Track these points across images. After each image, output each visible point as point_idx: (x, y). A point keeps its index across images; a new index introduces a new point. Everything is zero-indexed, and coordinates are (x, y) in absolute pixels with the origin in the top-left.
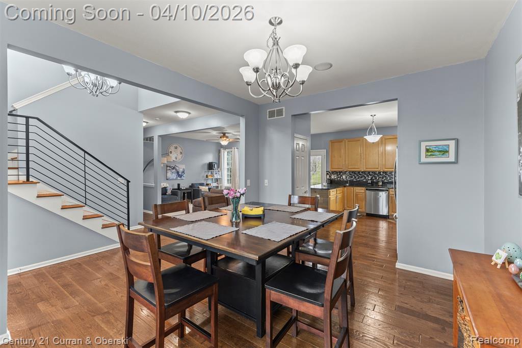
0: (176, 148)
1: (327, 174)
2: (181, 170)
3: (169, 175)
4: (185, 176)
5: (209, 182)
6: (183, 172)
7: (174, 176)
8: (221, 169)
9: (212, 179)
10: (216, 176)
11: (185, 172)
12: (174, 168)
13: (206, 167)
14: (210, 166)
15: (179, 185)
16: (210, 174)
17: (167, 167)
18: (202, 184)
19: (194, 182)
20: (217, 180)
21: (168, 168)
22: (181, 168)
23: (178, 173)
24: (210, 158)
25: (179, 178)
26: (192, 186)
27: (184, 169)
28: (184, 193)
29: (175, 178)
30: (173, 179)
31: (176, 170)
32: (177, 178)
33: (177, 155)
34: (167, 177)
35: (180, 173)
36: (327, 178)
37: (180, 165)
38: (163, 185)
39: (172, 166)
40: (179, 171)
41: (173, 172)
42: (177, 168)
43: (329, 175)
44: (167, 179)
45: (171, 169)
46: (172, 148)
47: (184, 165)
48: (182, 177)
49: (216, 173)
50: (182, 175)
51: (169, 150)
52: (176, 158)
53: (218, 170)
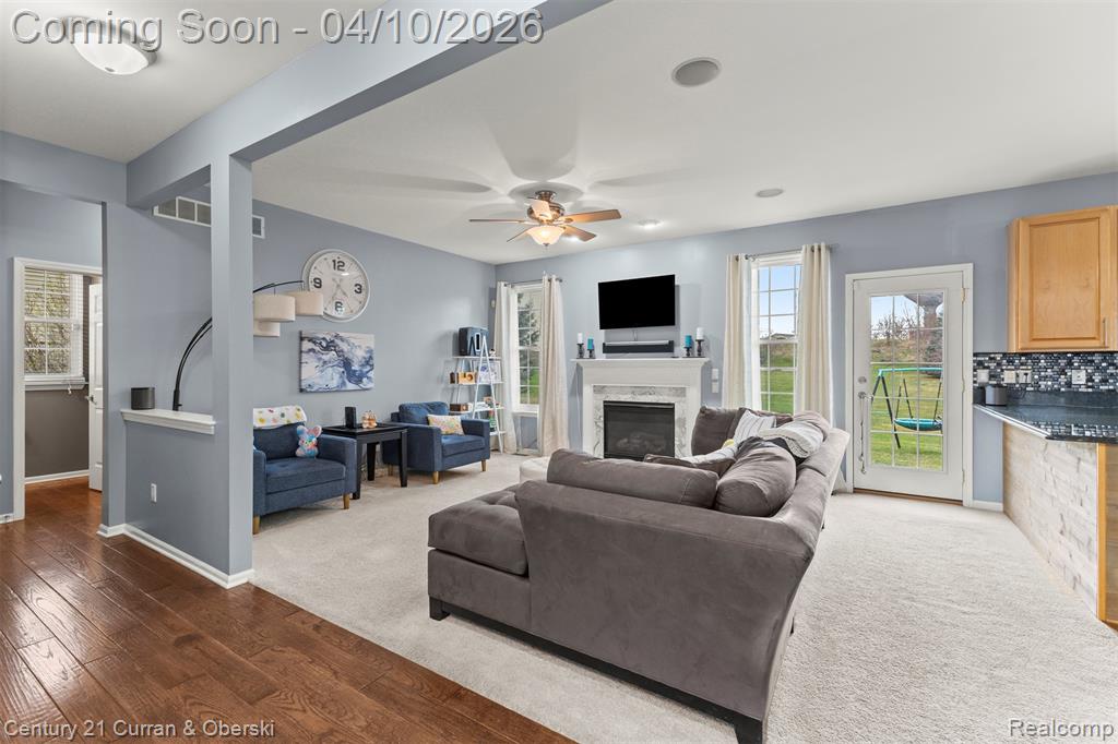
0: (339, 265)
1: (979, 365)
2: (360, 354)
3: (311, 372)
4: (374, 378)
5: (460, 398)
6: (368, 362)
7: (333, 377)
8: (499, 354)
9: (470, 388)
10: (484, 378)
11: (375, 361)
12: (330, 346)
13: (450, 345)
14: (463, 343)
15: (350, 412)
16: (461, 369)
17: (302, 339)
18: (436, 408)
19: (407, 401)
20: (487, 390)
21: (307, 345)
22: (358, 346)
23: (347, 364)
24: (461, 314)
25: (350, 386)
26: (402, 414)
27: (370, 351)
28: (371, 447)
29: (334, 384)
30: (328, 391)
31: (340, 353)
32: (344, 383)
33: (344, 294)
34: (300, 380)
35: (355, 367)
36: (975, 382)
37: (353, 335)
38: (283, 415)
39: (324, 339)
40: (350, 356)
41: (325, 362)
42: (344, 346)
43: (988, 367)
44: (301, 390)
45: (317, 348)
46: (322, 268)
47: (373, 336)
48: (365, 380)
49: (485, 368)
50: (365, 375)
51: (312, 274)
52: (338, 306)
53: (492, 355)
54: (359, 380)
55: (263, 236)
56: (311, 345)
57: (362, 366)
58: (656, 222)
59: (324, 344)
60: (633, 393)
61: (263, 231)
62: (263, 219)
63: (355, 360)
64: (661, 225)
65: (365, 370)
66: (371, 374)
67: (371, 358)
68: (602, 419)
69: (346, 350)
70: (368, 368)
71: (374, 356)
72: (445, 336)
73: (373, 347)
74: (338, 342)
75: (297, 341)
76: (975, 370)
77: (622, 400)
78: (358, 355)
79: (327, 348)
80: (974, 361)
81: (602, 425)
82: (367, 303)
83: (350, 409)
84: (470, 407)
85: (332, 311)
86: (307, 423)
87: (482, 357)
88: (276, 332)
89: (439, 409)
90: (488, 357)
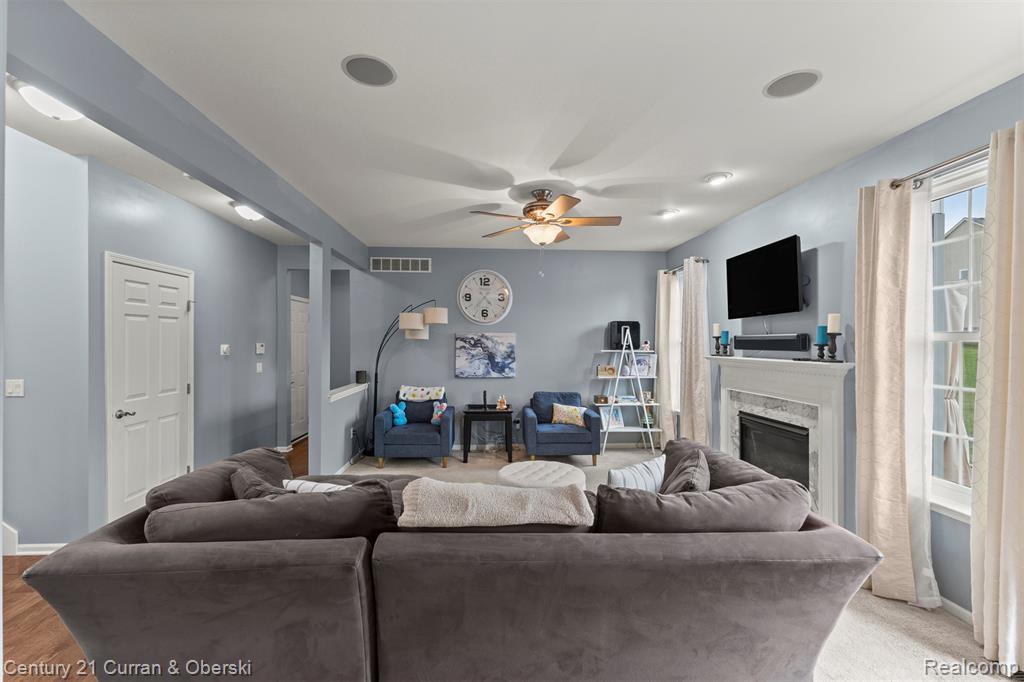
0: (485, 282)
2: (502, 349)
3: (462, 363)
4: (515, 369)
6: (510, 355)
7: (480, 367)
10: (637, 372)
11: (516, 355)
12: (477, 344)
13: (601, 339)
17: (457, 339)
21: (460, 344)
22: (501, 343)
23: (491, 357)
25: (494, 374)
26: (533, 401)
27: (512, 347)
29: (481, 372)
30: (475, 377)
31: (485, 348)
32: (488, 372)
33: (489, 303)
34: (455, 370)
35: (498, 359)
37: (496, 334)
38: (428, 393)
39: (472, 338)
40: (494, 351)
41: (473, 356)
42: (489, 344)
44: (457, 376)
45: (467, 346)
46: (471, 284)
47: (514, 334)
48: (507, 370)
49: (639, 362)
50: (507, 366)
51: (463, 291)
52: (484, 313)
53: (645, 348)
54: (501, 369)
55: (430, 271)
56: (461, 343)
57: (505, 358)
58: (724, 174)
59: (473, 342)
60: (765, 405)
61: (430, 267)
62: (429, 260)
63: (499, 354)
64: (736, 176)
65: (507, 362)
66: (513, 365)
67: (512, 352)
68: (738, 434)
69: (490, 346)
70: (510, 360)
71: (515, 351)
72: (596, 330)
73: (514, 342)
74: (484, 340)
75: (453, 340)
77: (755, 413)
78: (501, 350)
79: (475, 346)
81: (738, 442)
82: (509, 308)
83: (485, 392)
84: (611, 400)
85: (479, 317)
86: (444, 400)
87: (624, 351)
88: (425, 336)
89: (570, 399)
90: (633, 351)
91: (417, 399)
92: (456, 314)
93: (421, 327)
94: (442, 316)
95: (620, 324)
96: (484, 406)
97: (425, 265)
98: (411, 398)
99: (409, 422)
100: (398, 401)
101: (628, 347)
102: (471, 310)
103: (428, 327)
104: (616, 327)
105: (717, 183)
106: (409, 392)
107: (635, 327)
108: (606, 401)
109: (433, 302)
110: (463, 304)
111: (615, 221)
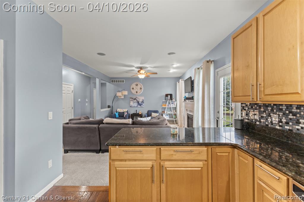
0: (137, 85)
3: (132, 103)
6: (143, 102)
7: (136, 104)
11: (144, 102)
12: (135, 99)
21: (131, 99)
22: (140, 99)
23: (138, 102)
25: (139, 106)
26: (148, 112)
27: (143, 100)
29: (136, 106)
30: (135, 107)
31: (137, 100)
32: (138, 106)
33: (138, 90)
34: (130, 105)
35: (140, 103)
36: (242, 117)
37: (139, 97)
38: (123, 110)
41: (134, 102)
42: (138, 99)
43: (245, 110)
44: (130, 107)
46: (134, 86)
47: (143, 97)
49: (172, 103)
50: (142, 104)
51: (132, 87)
52: (137, 92)
53: (174, 100)
54: (141, 105)
55: (124, 83)
56: (132, 99)
62: (124, 80)
66: (143, 104)
68: (187, 118)
73: (143, 99)
74: (137, 98)
76: (242, 111)
77: (189, 113)
78: (140, 101)
79: (135, 100)
80: (241, 106)
82: (142, 91)
83: (136, 110)
84: (166, 112)
85: (135, 93)
86: (127, 112)
87: (168, 101)
88: (123, 98)
89: (156, 112)
90: (170, 101)
91: (121, 111)
92: (130, 92)
93: (121, 95)
94: (126, 93)
95: (168, 94)
96: (136, 113)
97: (123, 81)
98: (119, 111)
99: (119, 117)
100: (117, 112)
101: (169, 100)
102: (134, 92)
103: (123, 95)
104: (167, 95)
105: (174, 66)
106: (120, 110)
107: (171, 95)
108: (164, 112)
109: (124, 90)
110: (132, 90)
111: (156, 73)
